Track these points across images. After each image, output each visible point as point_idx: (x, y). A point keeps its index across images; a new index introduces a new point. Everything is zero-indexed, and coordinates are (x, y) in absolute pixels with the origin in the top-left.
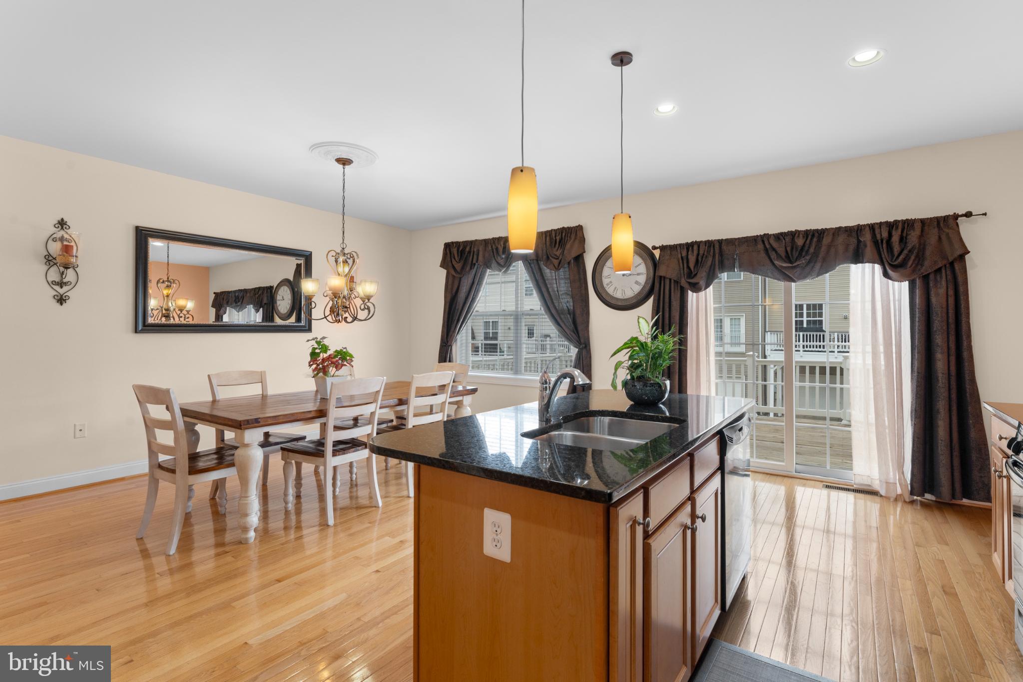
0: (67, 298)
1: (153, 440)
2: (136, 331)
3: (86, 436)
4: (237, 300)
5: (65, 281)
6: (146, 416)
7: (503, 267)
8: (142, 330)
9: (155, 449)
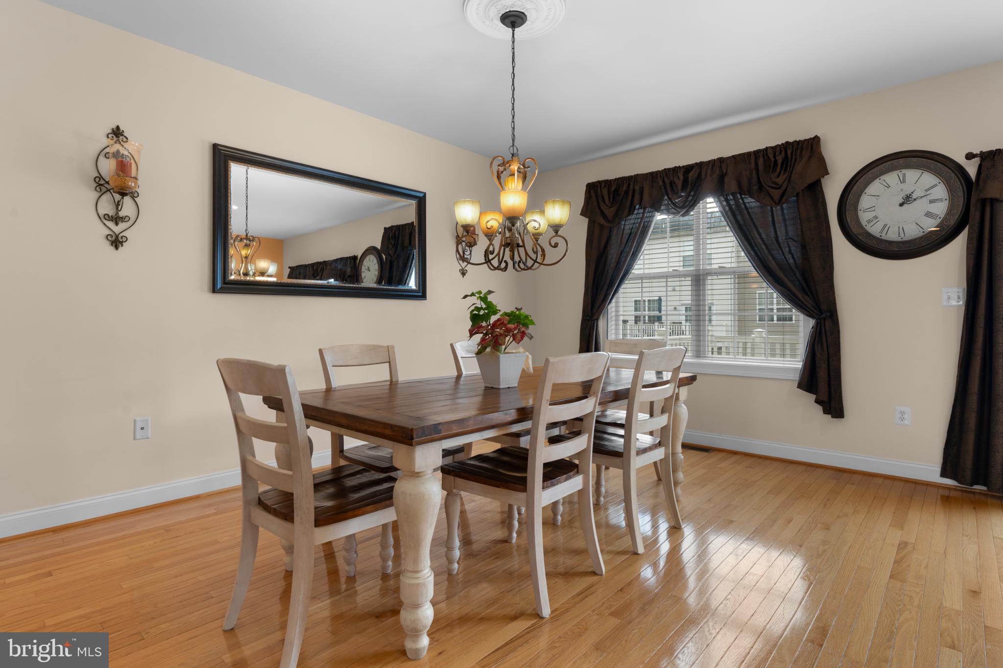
0: (124, 239)
1: (249, 457)
2: (214, 290)
3: (149, 436)
4: (316, 274)
5: (121, 214)
6: (239, 414)
7: (682, 208)
8: (221, 288)
9: (253, 472)
